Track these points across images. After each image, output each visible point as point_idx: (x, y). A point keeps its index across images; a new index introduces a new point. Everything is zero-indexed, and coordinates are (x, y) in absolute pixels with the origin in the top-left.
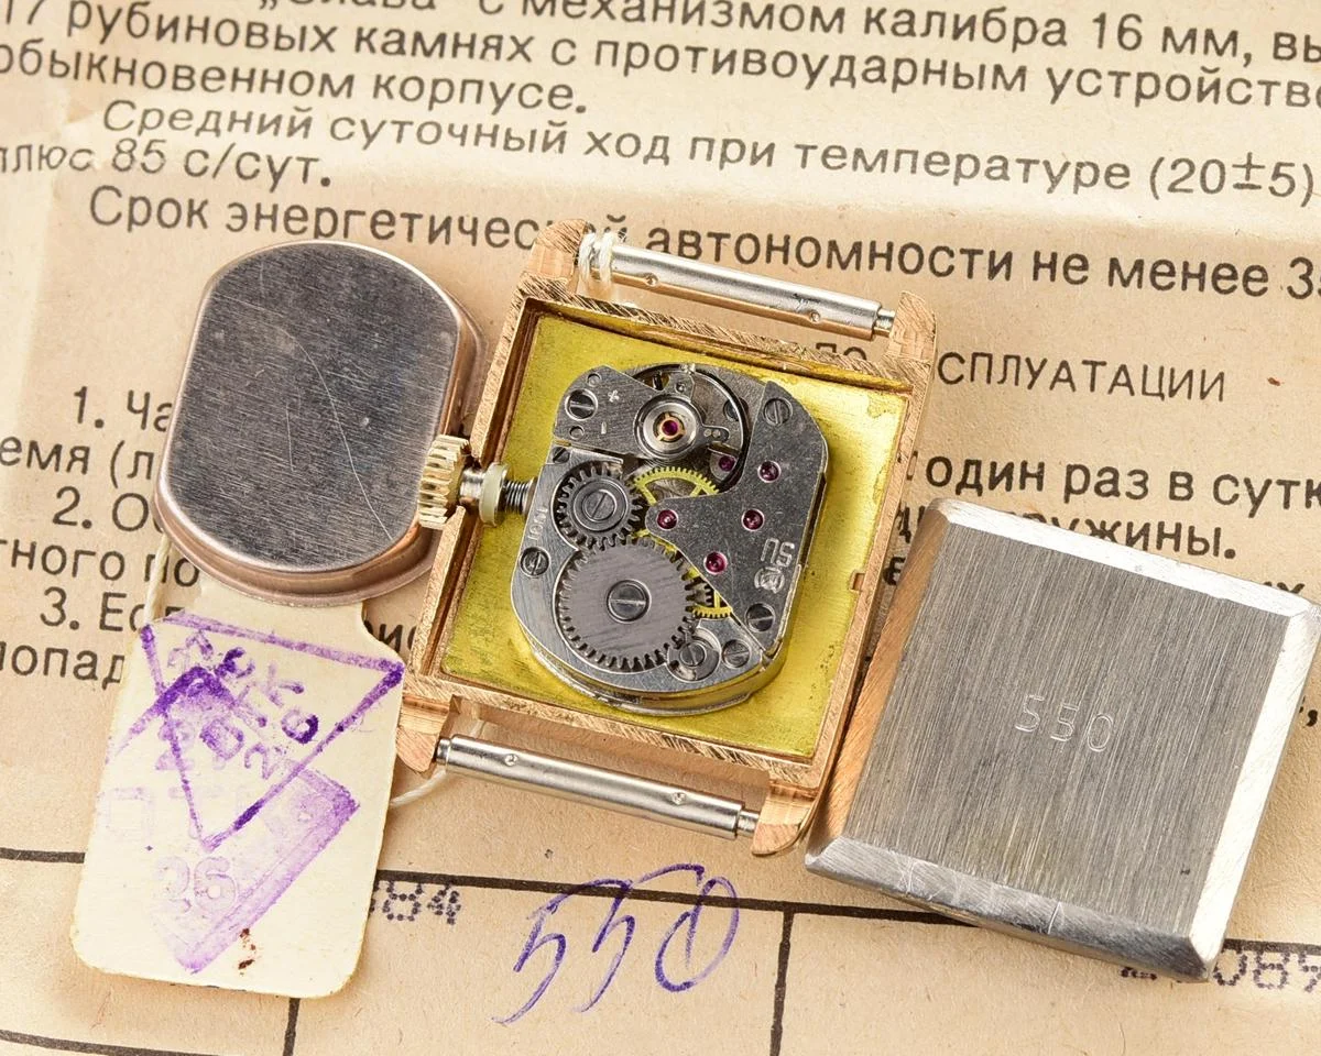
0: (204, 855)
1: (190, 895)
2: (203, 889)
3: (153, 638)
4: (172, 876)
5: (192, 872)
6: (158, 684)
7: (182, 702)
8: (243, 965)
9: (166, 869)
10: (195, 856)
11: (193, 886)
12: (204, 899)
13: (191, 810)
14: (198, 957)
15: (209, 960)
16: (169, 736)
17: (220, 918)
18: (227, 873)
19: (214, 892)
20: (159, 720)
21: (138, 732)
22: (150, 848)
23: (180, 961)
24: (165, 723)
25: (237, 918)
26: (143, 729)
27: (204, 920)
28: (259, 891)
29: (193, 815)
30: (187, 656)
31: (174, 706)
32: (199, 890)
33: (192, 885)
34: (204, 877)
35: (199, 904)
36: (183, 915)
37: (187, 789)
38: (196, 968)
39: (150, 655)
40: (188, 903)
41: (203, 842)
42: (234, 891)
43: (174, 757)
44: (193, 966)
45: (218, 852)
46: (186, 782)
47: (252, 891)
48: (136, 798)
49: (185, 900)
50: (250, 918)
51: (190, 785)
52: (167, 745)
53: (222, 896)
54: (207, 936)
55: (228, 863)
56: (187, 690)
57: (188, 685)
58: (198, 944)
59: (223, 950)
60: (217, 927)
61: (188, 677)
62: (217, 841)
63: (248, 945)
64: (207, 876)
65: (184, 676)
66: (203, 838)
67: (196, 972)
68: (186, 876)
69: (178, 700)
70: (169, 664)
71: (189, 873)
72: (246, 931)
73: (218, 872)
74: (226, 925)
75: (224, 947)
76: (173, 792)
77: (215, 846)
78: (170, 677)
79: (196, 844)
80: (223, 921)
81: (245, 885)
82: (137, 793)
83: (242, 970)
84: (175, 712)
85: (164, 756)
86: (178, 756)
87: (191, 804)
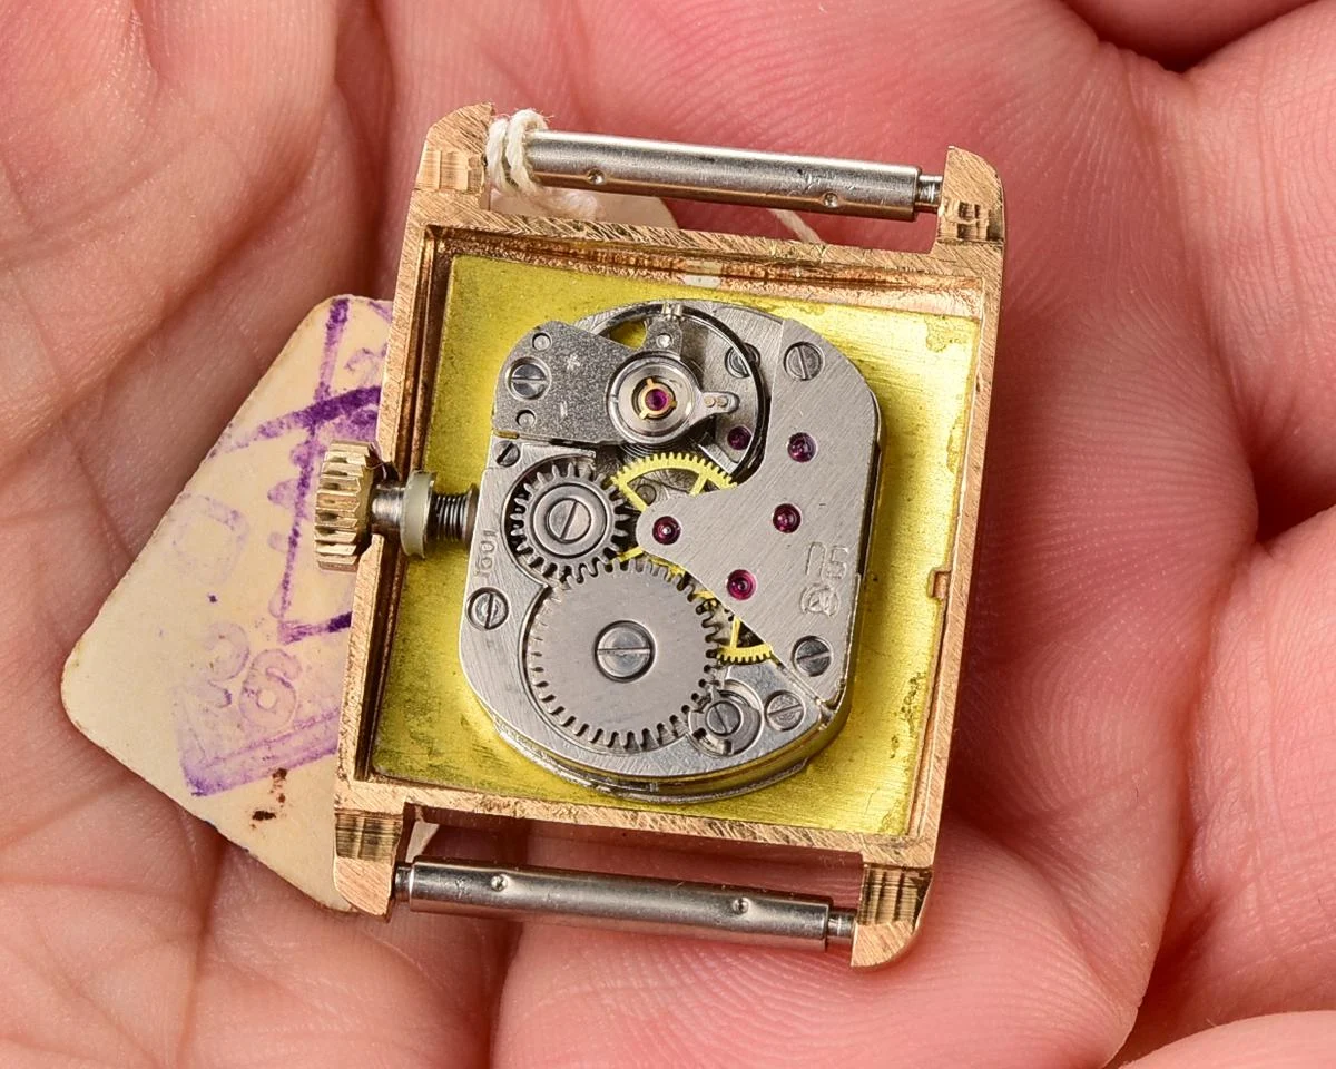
0: (274, 644)
1: (235, 688)
2: (255, 689)
3: (345, 320)
4: (224, 651)
5: (251, 658)
6: (322, 384)
7: (340, 424)
8: (261, 816)
9: (221, 637)
10: (263, 640)
11: (244, 679)
12: (249, 701)
13: (287, 575)
14: (209, 777)
15: (221, 786)
16: (304, 462)
17: (257, 737)
18: (293, 683)
19: (267, 699)
20: (300, 434)
21: (268, 436)
22: (213, 599)
23: (186, 770)
24: (307, 442)
25: (278, 750)
26: (276, 435)
27: (238, 731)
28: (322, 726)
29: (285, 584)
30: (376, 367)
31: (329, 424)
32: (250, 687)
33: (244, 673)
34: (263, 671)
35: (240, 705)
36: (215, 710)
37: (293, 543)
38: (201, 788)
39: (331, 341)
40: (229, 697)
41: (283, 626)
42: (291, 712)
43: (297, 492)
44: (198, 784)
45: (292, 649)
46: (296, 533)
47: (312, 722)
48: (226, 522)
49: (226, 692)
50: (295, 758)
51: (299, 540)
52: (295, 472)
53: (274, 710)
54: (232, 755)
55: (300, 669)
56: (354, 413)
57: (358, 406)
58: (217, 758)
59: (245, 782)
60: (250, 748)
61: (364, 396)
62: (299, 633)
63: (277, 792)
64: (267, 673)
65: (359, 391)
66: (285, 620)
67: (199, 794)
68: (241, 660)
69: (337, 420)
70: (348, 366)
71: (247, 657)
72: (282, 773)
73: (282, 676)
74: (261, 752)
75: (247, 779)
76: (275, 537)
77: (295, 639)
78: (342, 384)
79: (273, 624)
80: (260, 745)
81: (309, 710)
82: (230, 516)
83: (256, 822)
84: (325, 432)
85: (284, 485)
86: (303, 494)
87: (289, 567)
